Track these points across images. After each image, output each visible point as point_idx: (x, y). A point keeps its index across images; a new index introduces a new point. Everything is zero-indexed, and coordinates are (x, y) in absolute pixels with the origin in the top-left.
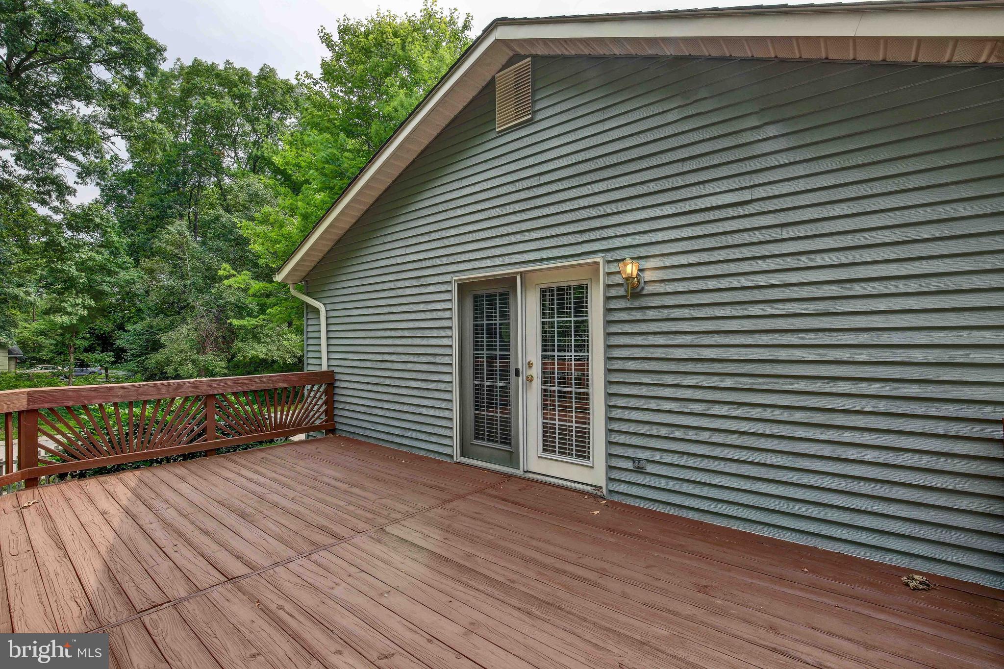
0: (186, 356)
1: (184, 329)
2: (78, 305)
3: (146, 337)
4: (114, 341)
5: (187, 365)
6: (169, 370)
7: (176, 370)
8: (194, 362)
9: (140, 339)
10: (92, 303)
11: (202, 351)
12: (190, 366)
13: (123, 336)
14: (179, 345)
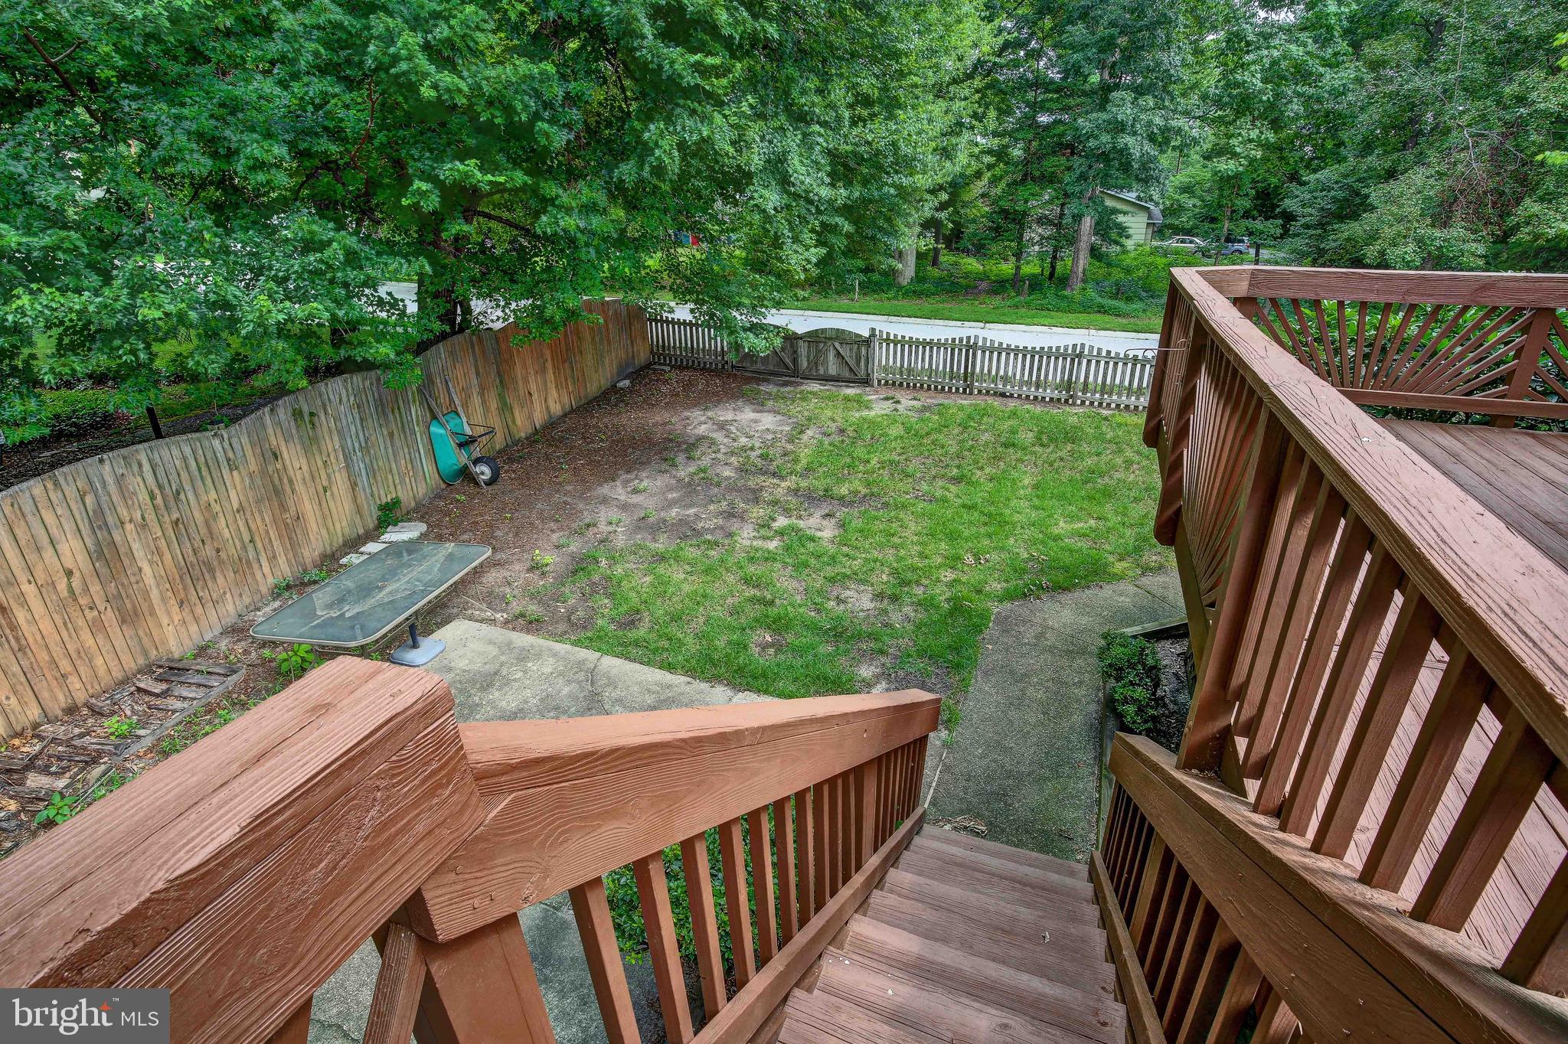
0: (1409, 229)
1: (1418, 176)
2: (1250, 141)
3: (1333, 193)
4: (1282, 199)
5: (1406, 244)
6: (1371, 252)
7: (1382, 253)
8: (1420, 242)
9: (1322, 198)
10: (1271, 136)
11: (1442, 219)
12: (1411, 247)
13: (1297, 193)
14: (1401, 206)
